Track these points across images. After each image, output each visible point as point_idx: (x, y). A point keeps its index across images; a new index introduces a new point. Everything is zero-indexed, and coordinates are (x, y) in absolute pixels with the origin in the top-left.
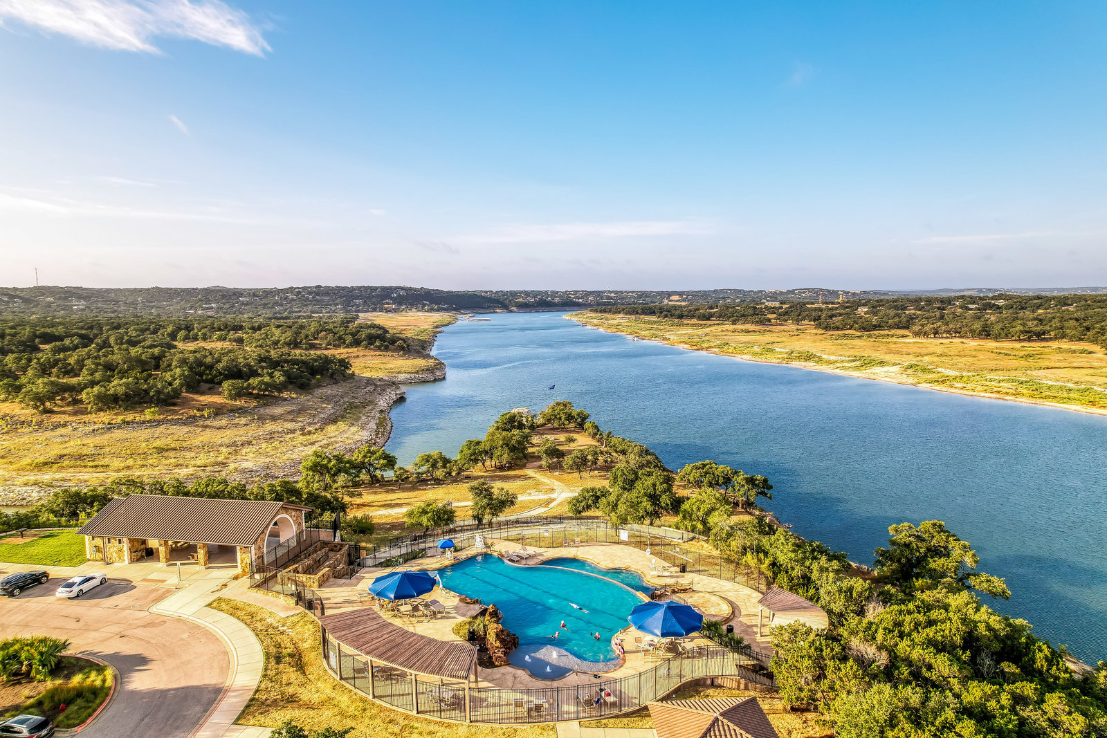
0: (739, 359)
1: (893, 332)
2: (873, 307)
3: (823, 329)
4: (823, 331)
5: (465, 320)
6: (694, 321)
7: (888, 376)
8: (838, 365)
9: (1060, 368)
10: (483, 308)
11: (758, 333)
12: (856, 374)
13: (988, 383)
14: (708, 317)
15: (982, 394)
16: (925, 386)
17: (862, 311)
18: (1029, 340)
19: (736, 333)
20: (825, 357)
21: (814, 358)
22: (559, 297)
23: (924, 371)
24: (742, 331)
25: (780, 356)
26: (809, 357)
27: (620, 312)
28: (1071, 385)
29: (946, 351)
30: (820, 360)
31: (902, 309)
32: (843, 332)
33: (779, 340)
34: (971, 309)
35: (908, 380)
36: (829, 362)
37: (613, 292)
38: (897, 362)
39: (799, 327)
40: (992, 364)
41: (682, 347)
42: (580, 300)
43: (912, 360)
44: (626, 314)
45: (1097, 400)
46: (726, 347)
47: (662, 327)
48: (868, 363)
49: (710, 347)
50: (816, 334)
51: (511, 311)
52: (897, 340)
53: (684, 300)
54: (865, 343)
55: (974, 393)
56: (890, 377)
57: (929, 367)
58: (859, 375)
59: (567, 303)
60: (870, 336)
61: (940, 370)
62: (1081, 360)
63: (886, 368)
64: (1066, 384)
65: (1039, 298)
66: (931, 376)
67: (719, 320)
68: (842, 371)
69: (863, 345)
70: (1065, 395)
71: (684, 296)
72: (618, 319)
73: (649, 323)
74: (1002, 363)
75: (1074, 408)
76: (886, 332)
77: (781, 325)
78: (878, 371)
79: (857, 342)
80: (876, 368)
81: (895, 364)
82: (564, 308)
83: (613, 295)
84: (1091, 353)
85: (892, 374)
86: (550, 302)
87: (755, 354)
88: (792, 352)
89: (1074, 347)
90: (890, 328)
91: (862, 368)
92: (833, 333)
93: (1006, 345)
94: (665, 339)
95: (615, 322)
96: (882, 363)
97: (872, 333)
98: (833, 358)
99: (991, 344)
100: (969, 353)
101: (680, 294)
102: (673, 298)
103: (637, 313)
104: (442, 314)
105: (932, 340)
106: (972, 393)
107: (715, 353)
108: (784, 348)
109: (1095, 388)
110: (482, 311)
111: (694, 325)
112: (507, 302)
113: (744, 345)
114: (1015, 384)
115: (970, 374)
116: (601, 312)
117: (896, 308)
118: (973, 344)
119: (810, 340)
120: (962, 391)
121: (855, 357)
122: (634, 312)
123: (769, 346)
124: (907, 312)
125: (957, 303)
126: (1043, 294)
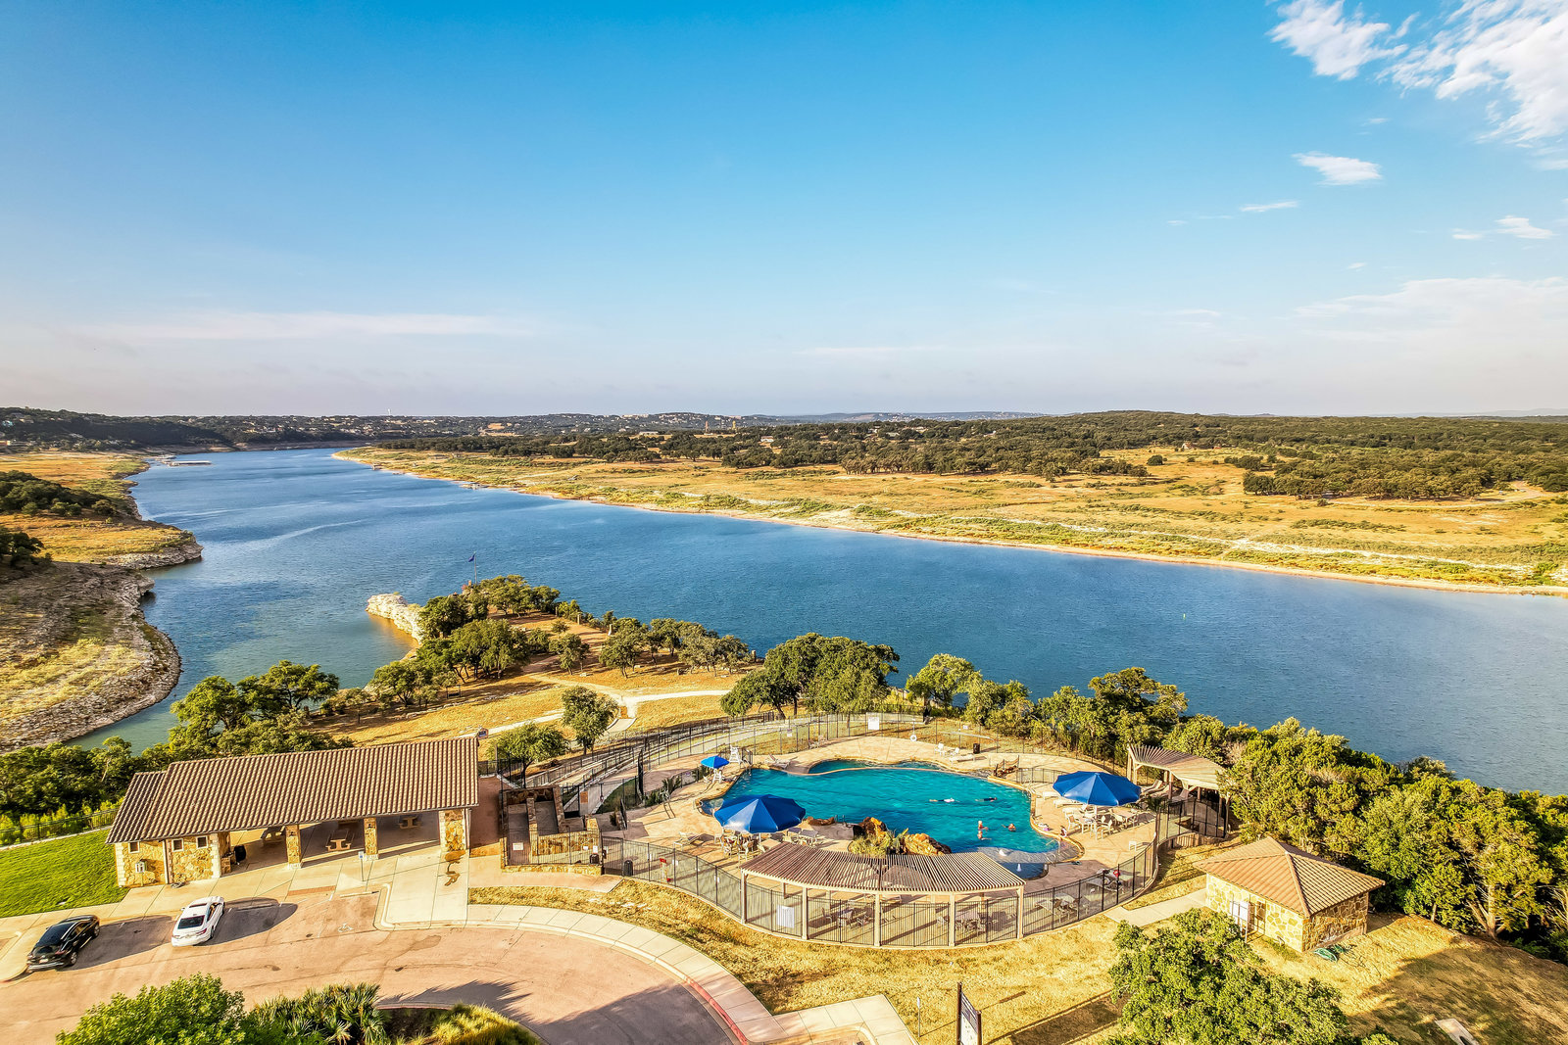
0: (639, 508)
1: (818, 467)
2: (780, 437)
3: (733, 466)
4: (734, 469)
5: (163, 464)
6: (549, 459)
7: (839, 522)
8: (775, 511)
9: (1016, 504)
10: (187, 445)
11: (646, 474)
12: (801, 522)
13: (957, 525)
14: (569, 453)
15: (956, 538)
16: (888, 533)
17: (767, 441)
18: (974, 473)
19: (618, 475)
20: (752, 501)
21: (739, 503)
22: (314, 426)
23: (880, 513)
24: (625, 471)
25: (696, 503)
26: (733, 503)
27: (429, 448)
28: (1038, 523)
29: (893, 488)
30: (747, 506)
31: (815, 439)
32: (760, 469)
33: (680, 482)
34: (892, 438)
35: (866, 526)
36: (760, 509)
37: (397, 418)
38: (847, 504)
39: (697, 464)
40: (948, 502)
41: (550, 495)
42: (353, 431)
43: (861, 502)
44: (439, 450)
45: (1068, 537)
46: (614, 494)
47: (506, 469)
48: (810, 508)
49: (592, 494)
50: (727, 472)
51: (238, 449)
52: (829, 477)
53: (510, 429)
54: (794, 483)
55: (947, 538)
56: (844, 523)
57: (884, 509)
58: (805, 523)
59: (332, 435)
60: (794, 474)
61: (897, 512)
62: (1033, 494)
63: (835, 513)
64: (1034, 522)
65: (957, 424)
66: (890, 520)
67: (584, 457)
68: (782, 519)
69: (791, 485)
70: (1035, 533)
71: (509, 424)
72: (430, 458)
73: (483, 462)
74: (958, 500)
75: (1051, 548)
76: (811, 468)
77: (673, 461)
78: (827, 517)
79: (781, 481)
80: (822, 513)
81: (843, 508)
82: (328, 443)
83: (399, 422)
84: (1039, 486)
85: (844, 519)
86: (302, 433)
87: (659, 502)
88: (708, 498)
89: (1021, 480)
90: (813, 463)
91: (806, 514)
92: (747, 471)
93: (954, 479)
94: (517, 485)
95: (428, 462)
96: (827, 507)
97: (795, 469)
98: (763, 503)
99: (936, 479)
100: (920, 491)
101: (502, 421)
102: (492, 426)
103: (456, 449)
104: (111, 455)
105: (870, 476)
106: (944, 538)
107: (603, 502)
108: (695, 491)
109: (1062, 524)
110: (186, 449)
111: (551, 465)
112: (228, 435)
113: (638, 490)
114: (983, 525)
115: (931, 515)
116: (396, 448)
117: (807, 437)
118: (918, 479)
119: (721, 481)
120: (932, 536)
121: (792, 500)
122: (450, 447)
123: (673, 490)
124: (822, 443)
125: (875, 431)
126: (961, 420)
